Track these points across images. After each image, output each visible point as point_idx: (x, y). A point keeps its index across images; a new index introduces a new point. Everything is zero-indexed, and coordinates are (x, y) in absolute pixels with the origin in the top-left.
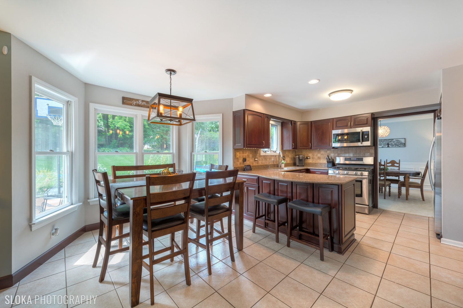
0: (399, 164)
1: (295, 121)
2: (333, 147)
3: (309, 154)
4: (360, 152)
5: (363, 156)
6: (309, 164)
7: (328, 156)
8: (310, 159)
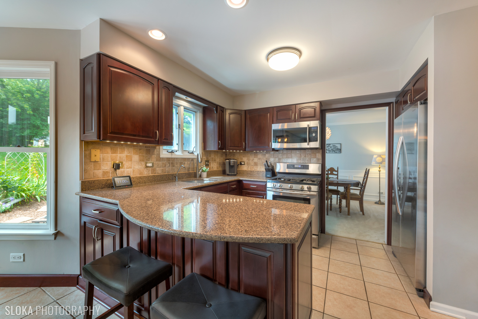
0: (337, 171)
1: (223, 108)
2: (273, 148)
3: (243, 158)
4: (305, 156)
5: (309, 162)
6: (243, 173)
7: (266, 161)
8: (244, 164)
